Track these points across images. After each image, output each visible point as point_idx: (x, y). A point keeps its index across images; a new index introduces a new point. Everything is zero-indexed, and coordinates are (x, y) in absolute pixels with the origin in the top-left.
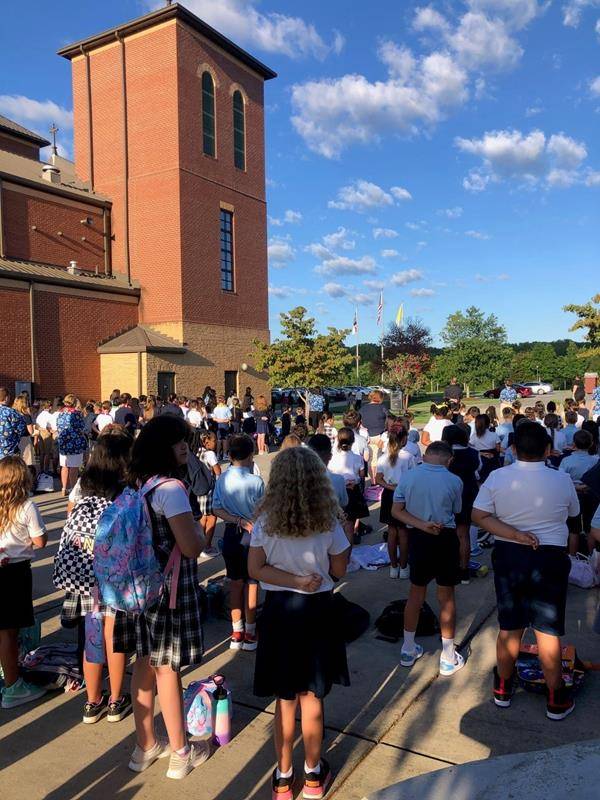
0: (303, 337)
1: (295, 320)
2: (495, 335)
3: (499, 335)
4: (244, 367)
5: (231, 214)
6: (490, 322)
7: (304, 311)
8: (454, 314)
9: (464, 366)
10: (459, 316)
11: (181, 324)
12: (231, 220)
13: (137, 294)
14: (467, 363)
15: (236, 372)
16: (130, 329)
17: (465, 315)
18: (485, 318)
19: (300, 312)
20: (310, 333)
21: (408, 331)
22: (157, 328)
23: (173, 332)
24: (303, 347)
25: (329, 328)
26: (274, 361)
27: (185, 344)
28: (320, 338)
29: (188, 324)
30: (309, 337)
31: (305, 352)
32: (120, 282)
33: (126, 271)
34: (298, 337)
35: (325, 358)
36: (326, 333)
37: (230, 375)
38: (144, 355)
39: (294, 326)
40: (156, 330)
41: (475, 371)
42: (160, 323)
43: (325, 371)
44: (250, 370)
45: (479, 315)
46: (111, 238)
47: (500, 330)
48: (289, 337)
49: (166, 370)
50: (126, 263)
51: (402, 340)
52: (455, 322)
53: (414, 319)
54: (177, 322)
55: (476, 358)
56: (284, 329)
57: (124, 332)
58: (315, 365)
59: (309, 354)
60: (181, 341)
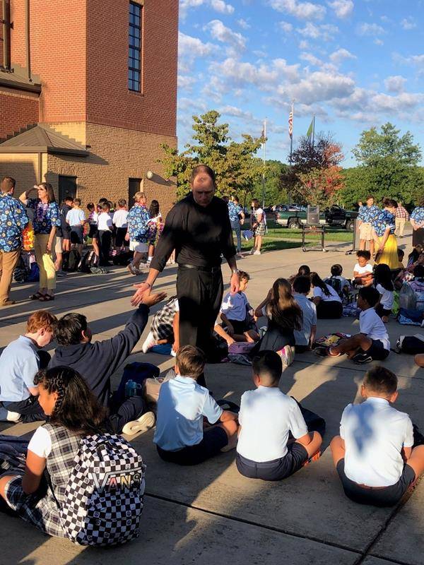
0: (216, 143)
1: (207, 124)
2: (409, 154)
3: (414, 154)
4: (150, 175)
5: (141, 7)
6: (406, 140)
7: (217, 115)
8: (369, 130)
9: (375, 186)
10: (373, 132)
11: (84, 125)
12: (140, 13)
13: (37, 90)
14: (379, 182)
15: (140, 180)
16: (29, 128)
17: (379, 132)
18: (400, 136)
19: (214, 116)
20: (223, 140)
21: (319, 146)
22: (58, 129)
23: (76, 133)
24: (215, 154)
25: (243, 136)
26: (184, 169)
27: (87, 147)
28: (233, 145)
29: (91, 125)
30: (222, 144)
31: (217, 159)
32: (19, 76)
33: (26, 65)
34: (210, 144)
35: (237, 167)
36: (240, 141)
37: (134, 184)
38: (45, 156)
39: (206, 131)
40: (56, 131)
41: (385, 191)
42: (61, 123)
43: (239, 180)
44: (156, 178)
45: (395, 133)
46: (10, 26)
47: (414, 150)
48: (201, 142)
49: (67, 173)
50: (26, 56)
51: (312, 157)
52: (369, 140)
53: (326, 133)
54: (80, 122)
55: (388, 178)
56: (196, 133)
57: (23, 130)
58: (228, 174)
59: (221, 162)
60: (84, 143)
